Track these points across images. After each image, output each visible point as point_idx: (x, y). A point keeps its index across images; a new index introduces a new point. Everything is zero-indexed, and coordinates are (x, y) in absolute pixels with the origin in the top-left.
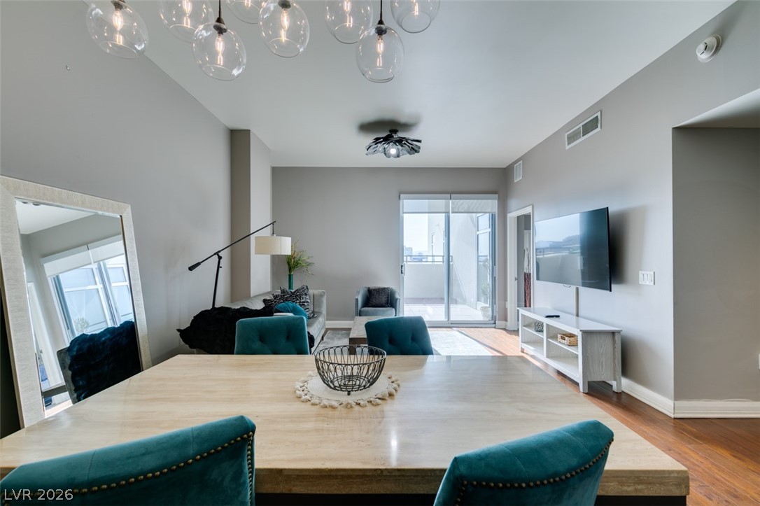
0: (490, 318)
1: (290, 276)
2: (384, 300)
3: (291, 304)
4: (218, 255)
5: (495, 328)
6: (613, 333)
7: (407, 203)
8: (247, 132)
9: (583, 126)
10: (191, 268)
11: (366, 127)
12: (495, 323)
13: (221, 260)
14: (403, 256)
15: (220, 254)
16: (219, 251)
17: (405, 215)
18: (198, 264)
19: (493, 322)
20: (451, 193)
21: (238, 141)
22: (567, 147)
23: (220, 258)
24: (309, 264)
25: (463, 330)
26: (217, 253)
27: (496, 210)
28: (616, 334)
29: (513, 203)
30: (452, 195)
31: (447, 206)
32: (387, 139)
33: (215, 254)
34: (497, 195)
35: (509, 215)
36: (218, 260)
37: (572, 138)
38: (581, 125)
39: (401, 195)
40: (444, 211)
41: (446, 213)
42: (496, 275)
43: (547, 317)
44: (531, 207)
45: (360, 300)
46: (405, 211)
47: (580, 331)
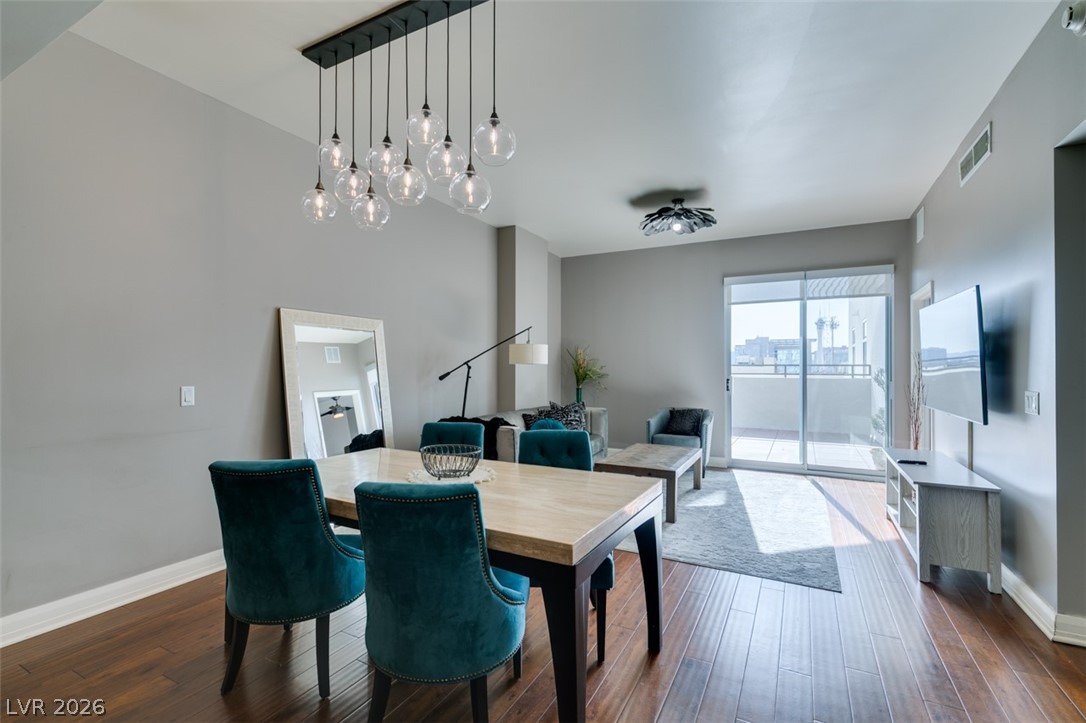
1: (578, 390)
2: (688, 425)
3: (551, 421)
4: (467, 365)
6: (986, 493)
7: (736, 289)
8: (513, 228)
9: (974, 148)
10: (441, 378)
11: (638, 202)
13: (470, 370)
14: (730, 365)
15: (469, 364)
16: (469, 361)
17: (733, 307)
18: (448, 374)
20: (806, 269)
21: (504, 239)
22: (962, 183)
23: (469, 368)
24: (601, 376)
25: (820, 481)
26: (466, 363)
27: (891, 291)
28: (989, 495)
30: (808, 273)
31: (803, 290)
32: (663, 213)
33: (464, 364)
34: (893, 266)
35: (914, 298)
36: (467, 370)
37: (966, 167)
38: (972, 147)
39: (725, 279)
40: (798, 296)
41: (801, 299)
42: (892, 397)
43: (901, 462)
44: (930, 283)
45: (654, 422)
46: (733, 301)
47: (915, 483)
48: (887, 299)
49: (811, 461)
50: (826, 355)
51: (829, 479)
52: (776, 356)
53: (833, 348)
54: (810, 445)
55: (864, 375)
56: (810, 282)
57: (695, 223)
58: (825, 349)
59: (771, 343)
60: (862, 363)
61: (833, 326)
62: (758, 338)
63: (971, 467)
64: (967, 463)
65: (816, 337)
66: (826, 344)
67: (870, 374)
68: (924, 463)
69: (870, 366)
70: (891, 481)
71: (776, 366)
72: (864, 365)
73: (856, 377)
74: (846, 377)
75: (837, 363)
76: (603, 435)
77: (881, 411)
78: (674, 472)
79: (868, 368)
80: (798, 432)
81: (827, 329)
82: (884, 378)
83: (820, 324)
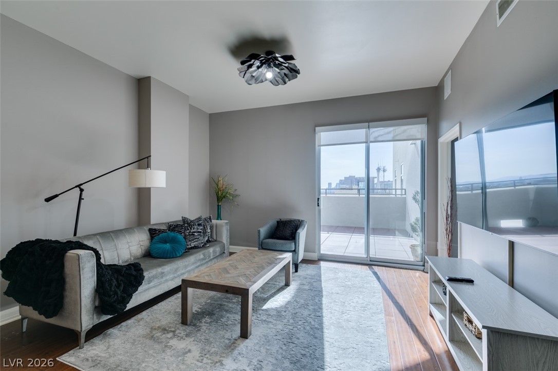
0: (419, 259)
1: (218, 206)
4: (79, 188)
5: (423, 271)
7: (324, 135)
10: (48, 200)
12: (424, 266)
13: (83, 192)
14: (320, 189)
15: (82, 187)
16: (81, 184)
17: (321, 148)
18: (56, 196)
19: (421, 263)
23: (82, 190)
26: (79, 186)
27: (425, 136)
29: (444, 125)
30: (370, 123)
31: (367, 136)
33: (76, 187)
34: (426, 119)
35: (441, 140)
36: (80, 192)
39: (316, 128)
40: (365, 141)
41: (366, 142)
42: (425, 210)
43: (450, 280)
44: (458, 124)
45: (263, 231)
46: (322, 144)
47: (484, 327)
48: (422, 142)
49: (372, 254)
50: (381, 185)
51: (384, 268)
52: (358, 185)
53: (384, 182)
54: (372, 238)
55: (401, 195)
56: (372, 130)
57: (285, 74)
58: (381, 182)
59: (356, 179)
60: (400, 188)
61: (384, 171)
62: (350, 176)
63: (512, 283)
64: (508, 280)
65: (377, 176)
66: (381, 180)
67: (405, 194)
68: (470, 282)
69: (405, 190)
70: (433, 284)
71: (359, 190)
72: (402, 189)
73: (397, 196)
74: (392, 196)
75: (386, 188)
76: (225, 242)
77: (417, 220)
78: (247, 290)
79: (404, 190)
80: (364, 228)
81: (381, 172)
82: (419, 197)
83: (378, 169)
